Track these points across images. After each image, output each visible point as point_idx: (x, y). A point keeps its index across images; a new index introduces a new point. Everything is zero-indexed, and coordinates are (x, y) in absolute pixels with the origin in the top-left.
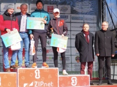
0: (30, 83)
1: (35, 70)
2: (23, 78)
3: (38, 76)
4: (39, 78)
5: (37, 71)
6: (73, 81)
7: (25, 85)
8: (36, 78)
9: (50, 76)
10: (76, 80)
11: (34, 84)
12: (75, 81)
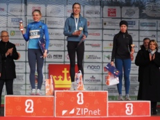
0: (71, 110)
1: (78, 93)
2: (62, 103)
3: (80, 101)
4: (82, 103)
5: (80, 95)
6: (128, 108)
7: (64, 112)
8: (79, 103)
9: (96, 102)
10: (132, 108)
11: (76, 112)
12: (130, 109)
